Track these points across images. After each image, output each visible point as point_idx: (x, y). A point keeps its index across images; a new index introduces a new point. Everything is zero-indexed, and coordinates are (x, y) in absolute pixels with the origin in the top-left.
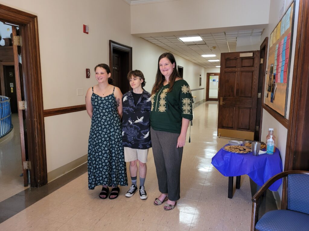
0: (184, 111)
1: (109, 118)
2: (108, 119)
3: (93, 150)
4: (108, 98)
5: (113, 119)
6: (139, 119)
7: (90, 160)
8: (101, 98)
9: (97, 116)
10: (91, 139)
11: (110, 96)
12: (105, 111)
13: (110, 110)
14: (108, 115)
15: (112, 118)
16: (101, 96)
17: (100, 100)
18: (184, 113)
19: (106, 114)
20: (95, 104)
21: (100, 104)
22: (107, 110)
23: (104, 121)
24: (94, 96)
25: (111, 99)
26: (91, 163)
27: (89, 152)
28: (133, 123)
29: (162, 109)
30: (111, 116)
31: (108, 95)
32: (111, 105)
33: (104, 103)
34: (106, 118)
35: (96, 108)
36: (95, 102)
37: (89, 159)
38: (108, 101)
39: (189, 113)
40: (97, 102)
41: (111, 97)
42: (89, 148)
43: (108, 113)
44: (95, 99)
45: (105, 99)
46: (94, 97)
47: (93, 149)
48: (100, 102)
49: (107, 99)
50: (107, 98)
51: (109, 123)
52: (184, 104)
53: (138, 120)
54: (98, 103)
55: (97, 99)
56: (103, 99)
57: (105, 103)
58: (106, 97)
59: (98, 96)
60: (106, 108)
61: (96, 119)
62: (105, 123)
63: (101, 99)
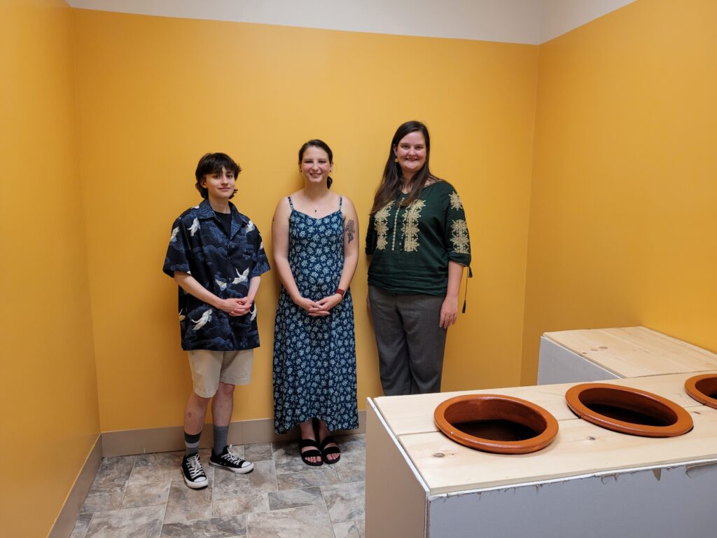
0: (456, 246)
1: (329, 267)
2: (326, 270)
3: (288, 344)
4: (331, 221)
5: (335, 271)
6: (241, 273)
7: (278, 365)
8: (314, 220)
9: (300, 265)
10: (281, 317)
11: (333, 215)
12: (322, 251)
13: (333, 248)
14: (326, 260)
15: (334, 268)
16: (312, 215)
17: (311, 226)
18: (457, 251)
19: (323, 258)
20: (301, 235)
21: (313, 234)
22: (327, 250)
23: (316, 275)
24: (295, 216)
25: (336, 222)
26: (280, 372)
27: (277, 347)
28: (230, 286)
29: (411, 245)
30: (333, 265)
31: (330, 213)
32: (336, 235)
33: (322, 233)
34: (323, 268)
35: (300, 244)
36: (301, 229)
37: (276, 363)
38: (331, 228)
39: (465, 252)
40: (305, 229)
41: (335, 218)
42: (276, 338)
43: (327, 256)
44: (301, 222)
45: (323, 224)
46: (298, 219)
47: (289, 340)
48: (311, 230)
49: (328, 224)
50: (327, 221)
51: (328, 279)
52: (455, 233)
53: (238, 277)
54: (307, 233)
55: (305, 223)
56: (319, 222)
57: (324, 232)
58: (325, 217)
59: (306, 216)
60: (325, 245)
61: (297, 270)
62: (320, 279)
63: (314, 222)
